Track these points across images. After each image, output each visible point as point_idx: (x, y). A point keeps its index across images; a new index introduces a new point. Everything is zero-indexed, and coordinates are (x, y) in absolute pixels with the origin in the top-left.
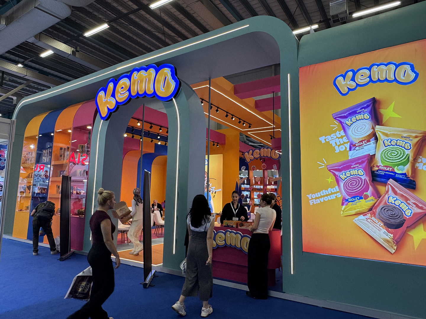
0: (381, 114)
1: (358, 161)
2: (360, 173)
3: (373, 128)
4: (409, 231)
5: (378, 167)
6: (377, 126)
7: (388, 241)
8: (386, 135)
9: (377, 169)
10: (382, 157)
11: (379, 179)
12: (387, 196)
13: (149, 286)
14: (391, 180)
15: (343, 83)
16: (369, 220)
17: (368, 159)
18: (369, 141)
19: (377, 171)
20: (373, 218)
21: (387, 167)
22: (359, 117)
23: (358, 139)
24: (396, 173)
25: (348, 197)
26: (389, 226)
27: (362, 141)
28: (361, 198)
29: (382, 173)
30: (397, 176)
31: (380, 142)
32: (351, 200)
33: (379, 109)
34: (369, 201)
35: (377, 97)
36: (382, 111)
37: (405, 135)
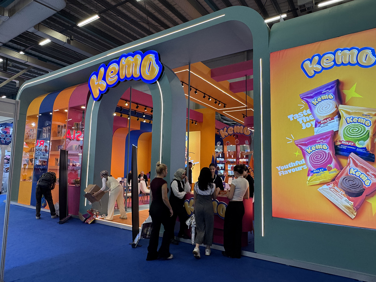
0: (344, 94)
1: (322, 137)
2: (324, 147)
3: (337, 107)
4: (368, 199)
5: (341, 142)
6: (340, 105)
7: (348, 208)
8: (348, 113)
9: (340, 143)
10: (344, 133)
11: (341, 153)
12: (348, 168)
13: (137, 246)
14: (352, 153)
15: (310, 66)
16: (332, 189)
17: (332, 135)
18: (332, 119)
19: (340, 145)
20: (336, 188)
21: (349, 142)
22: (324, 97)
23: (323, 117)
24: (357, 147)
25: (313, 169)
26: (350, 194)
27: (326, 119)
28: (325, 170)
29: (345, 147)
30: (357, 150)
31: (343, 119)
32: (316, 171)
33: (343, 89)
34: (332, 172)
35: (341, 79)
36: (345, 92)
37: (365, 113)
